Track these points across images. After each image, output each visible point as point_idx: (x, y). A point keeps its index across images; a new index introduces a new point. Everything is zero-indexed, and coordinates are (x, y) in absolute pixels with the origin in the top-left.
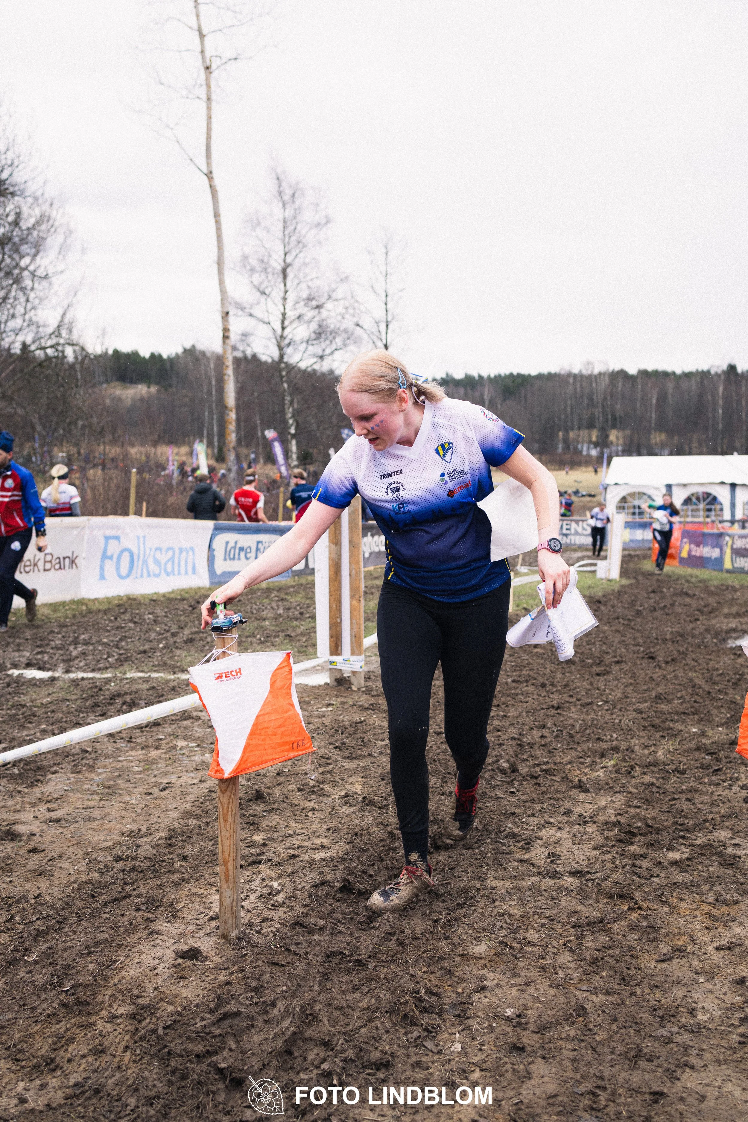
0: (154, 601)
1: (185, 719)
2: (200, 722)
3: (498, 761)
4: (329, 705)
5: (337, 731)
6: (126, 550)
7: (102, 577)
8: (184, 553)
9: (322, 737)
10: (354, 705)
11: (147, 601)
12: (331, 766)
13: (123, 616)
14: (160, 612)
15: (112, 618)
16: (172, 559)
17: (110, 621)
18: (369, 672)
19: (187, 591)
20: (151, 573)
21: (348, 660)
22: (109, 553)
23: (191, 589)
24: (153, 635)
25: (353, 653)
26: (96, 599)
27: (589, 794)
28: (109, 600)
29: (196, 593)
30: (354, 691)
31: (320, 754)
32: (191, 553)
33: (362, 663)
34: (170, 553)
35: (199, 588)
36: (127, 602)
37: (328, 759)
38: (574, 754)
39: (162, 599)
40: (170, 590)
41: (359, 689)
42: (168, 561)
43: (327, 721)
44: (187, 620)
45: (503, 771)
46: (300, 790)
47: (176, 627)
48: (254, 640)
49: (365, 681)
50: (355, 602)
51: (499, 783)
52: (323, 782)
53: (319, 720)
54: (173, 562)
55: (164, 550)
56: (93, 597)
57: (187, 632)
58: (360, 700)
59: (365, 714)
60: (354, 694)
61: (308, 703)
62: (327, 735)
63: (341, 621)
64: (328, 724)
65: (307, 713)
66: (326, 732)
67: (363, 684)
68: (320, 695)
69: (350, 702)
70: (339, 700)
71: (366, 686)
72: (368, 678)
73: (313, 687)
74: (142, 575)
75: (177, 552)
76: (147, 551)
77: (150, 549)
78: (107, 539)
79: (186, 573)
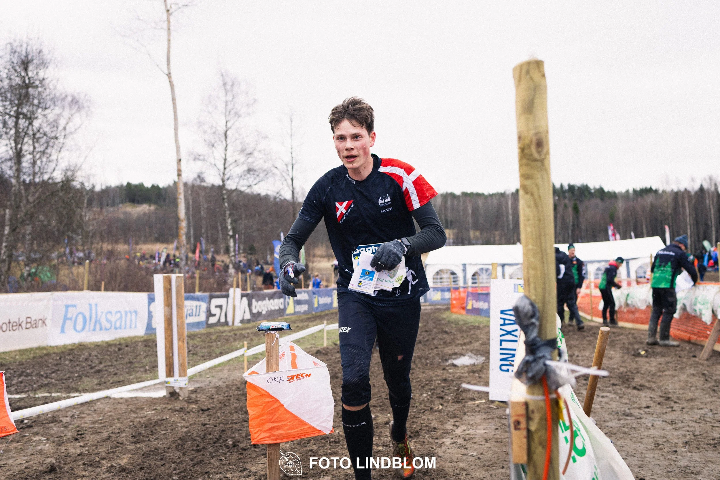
0: (97, 346)
1: (52, 423)
2: (61, 424)
3: (228, 440)
4: (156, 409)
5: (143, 425)
6: (81, 313)
7: (63, 331)
8: (129, 315)
9: (131, 431)
10: (171, 409)
11: (93, 346)
12: (117, 449)
13: (67, 357)
14: (94, 353)
15: (58, 358)
16: (121, 318)
17: (56, 360)
18: (198, 388)
19: (124, 339)
22: (69, 316)
23: (129, 337)
24: (78, 368)
25: (180, 376)
26: (56, 346)
28: (65, 346)
29: (131, 340)
30: (179, 400)
31: (119, 441)
32: (134, 314)
33: (187, 382)
34: (118, 315)
35: (135, 337)
36: (77, 348)
37: (121, 444)
39: (104, 345)
40: (114, 338)
41: (183, 399)
42: (118, 320)
44: (109, 358)
45: (227, 447)
46: (84, 464)
47: (97, 362)
48: (142, 369)
49: (190, 394)
50: (180, 343)
51: (218, 454)
52: (104, 459)
53: (141, 419)
54: (121, 322)
55: (114, 313)
56: (53, 344)
57: (102, 366)
58: (178, 405)
59: (172, 414)
60: (178, 402)
61: (142, 409)
62: (134, 429)
63: (173, 355)
64: (142, 422)
65: (136, 416)
66: (135, 427)
67: (187, 395)
68: (155, 404)
69: (170, 407)
70: (164, 406)
71: (189, 397)
72: (194, 391)
73: (155, 399)
74: (94, 330)
75: (123, 314)
76: (99, 314)
77: (102, 312)
78: (67, 307)
79: (131, 327)
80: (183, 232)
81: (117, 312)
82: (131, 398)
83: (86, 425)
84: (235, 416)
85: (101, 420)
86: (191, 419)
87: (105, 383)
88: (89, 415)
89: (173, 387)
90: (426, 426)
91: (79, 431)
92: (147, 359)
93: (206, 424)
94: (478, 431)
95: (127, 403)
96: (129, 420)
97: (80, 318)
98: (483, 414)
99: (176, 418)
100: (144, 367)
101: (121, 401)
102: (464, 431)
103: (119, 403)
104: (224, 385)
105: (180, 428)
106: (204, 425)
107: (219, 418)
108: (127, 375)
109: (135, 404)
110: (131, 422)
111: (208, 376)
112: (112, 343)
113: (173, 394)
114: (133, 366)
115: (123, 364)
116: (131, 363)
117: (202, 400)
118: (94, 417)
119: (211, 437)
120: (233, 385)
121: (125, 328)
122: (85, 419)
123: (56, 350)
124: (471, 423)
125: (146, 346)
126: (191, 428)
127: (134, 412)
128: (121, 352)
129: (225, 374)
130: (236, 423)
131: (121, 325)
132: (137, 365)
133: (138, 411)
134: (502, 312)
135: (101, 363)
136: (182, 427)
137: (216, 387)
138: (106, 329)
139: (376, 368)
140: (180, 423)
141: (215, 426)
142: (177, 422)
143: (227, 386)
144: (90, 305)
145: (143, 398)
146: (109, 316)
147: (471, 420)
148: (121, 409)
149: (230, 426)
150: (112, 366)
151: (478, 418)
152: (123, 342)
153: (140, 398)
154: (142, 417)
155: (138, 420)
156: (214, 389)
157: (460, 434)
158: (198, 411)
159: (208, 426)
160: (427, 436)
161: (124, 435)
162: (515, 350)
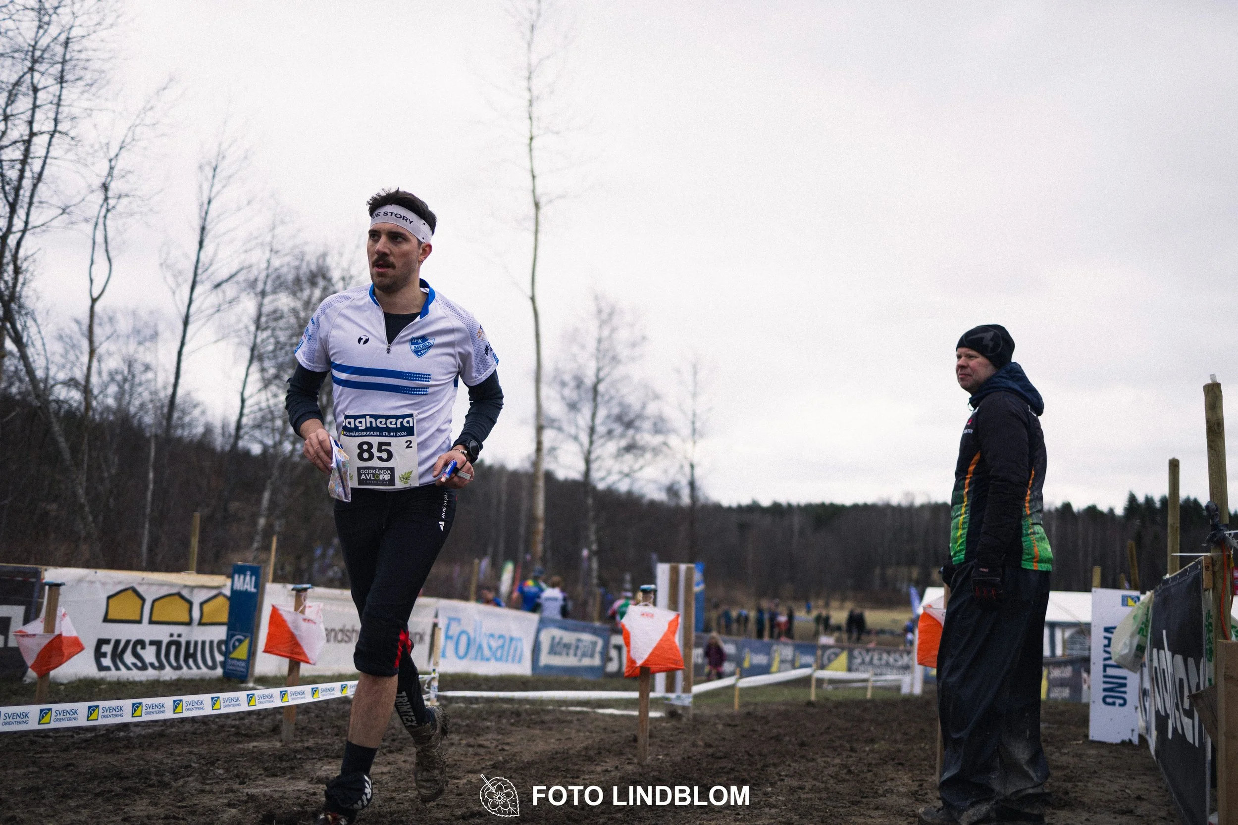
6: (464, 632)
7: (444, 655)
8: (513, 642)
16: (503, 647)
21: (679, 697)
22: (450, 634)
23: (515, 676)
25: (684, 692)
30: (683, 721)
33: (691, 700)
34: (501, 641)
35: (522, 676)
40: (498, 674)
55: (496, 638)
71: (693, 719)
74: (476, 658)
75: (507, 640)
77: (485, 634)
78: (450, 620)
79: (513, 661)
80: (539, 538)
81: (500, 637)
82: (624, 715)
89: (674, 705)
97: (464, 639)
113: (674, 715)
121: (508, 661)
131: (501, 657)
134: (1107, 630)
138: (487, 659)
146: (491, 640)
162: (1125, 678)
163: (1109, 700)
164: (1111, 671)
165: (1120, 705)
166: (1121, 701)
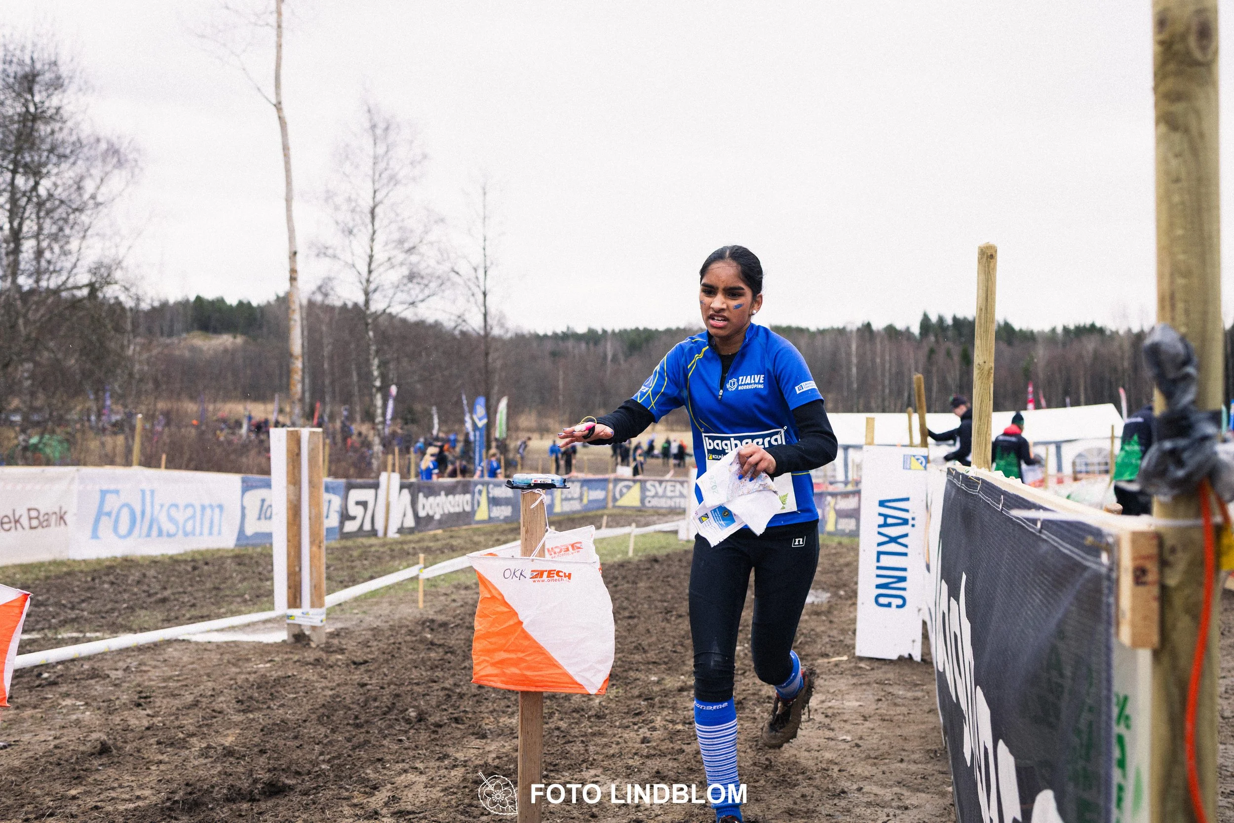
0: (154, 562)
1: (92, 678)
2: (108, 680)
3: (407, 710)
4: (271, 662)
5: (253, 685)
6: (127, 505)
7: (95, 535)
8: (208, 511)
9: (233, 692)
10: (298, 661)
11: (147, 562)
12: (215, 720)
13: (105, 578)
14: (152, 573)
15: (89, 579)
16: (193, 517)
17: (86, 582)
18: (342, 629)
19: (200, 553)
20: (165, 533)
21: (307, 613)
22: (107, 509)
23: (207, 551)
24: (126, 596)
25: (313, 605)
26: (84, 561)
27: (484, 741)
28: (99, 561)
29: (213, 555)
30: (310, 647)
31: (216, 708)
32: (217, 511)
33: (324, 617)
34: (189, 511)
35: (219, 550)
36: (120, 564)
37: (220, 712)
38: (503, 703)
39: (167, 560)
40: (182, 551)
41: (318, 646)
42: (189, 519)
43: (251, 678)
44: (177, 581)
45: (408, 721)
46: (159, 743)
47: (158, 587)
48: (239, 600)
49: (328, 638)
50: (315, 549)
51: (394, 732)
52: (193, 735)
53: (248, 676)
55: (181, 508)
56: (78, 557)
57: (167, 593)
58: (310, 656)
59: (303, 669)
60: (310, 651)
61: (248, 660)
62: (239, 690)
63: (300, 569)
64: (251, 679)
65: (238, 670)
66: (241, 687)
67: (324, 640)
68: (269, 653)
69: (296, 658)
70: (286, 656)
71: (327, 643)
72: (336, 634)
73: (268, 644)
74: (148, 535)
75: (198, 509)
76: (157, 507)
77: (162, 506)
78: (104, 493)
79: (211, 533)
80: (297, 377)
81: (187, 506)
82: (226, 643)
83: (152, 683)
84: (415, 674)
85: (178, 676)
86: (337, 676)
87: (177, 618)
88: (155, 667)
89: (300, 625)
90: (754, 694)
91: (141, 692)
92: (245, 584)
93: (366, 685)
94: (847, 704)
95: (221, 651)
96: (227, 677)
97: (125, 513)
98: (850, 677)
99: (309, 674)
100: (241, 595)
101: (209, 647)
102: (823, 702)
103: (206, 650)
104: (385, 626)
105: (320, 690)
106: (363, 685)
107: (386, 675)
108: (213, 607)
109: (234, 652)
110: (231, 679)
111: (356, 611)
112: (180, 558)
113: (300, 638)
114: (221, 594)
115: (203, 590)
116: (218, 589)
117: (350, 648)
118: (164, 672)
119: (376, 704)
120: (400, 627)
121: (201, 534)
122: (150, 674)
123: (83, 567)
124: (832, 690)
125: (239, 564)
126: (341, 690)
127: (234, 665)
128: (197, 572)
129: (385, 609)
130: (418, 684)
131: (194, 528)
132: (228, 593)
133: (240, 663)
134: (882, 503)
135: (165, 588)
136: (323, 689)
137: (373, 629)
138: (169, 535)
139: (646, 606)
140: (317, 682)
141: (382, 688)
142: (313, 681)
143: (392, 628)
144: (143, 492)
145: (248, 643)
146: (173, 512)
147: (833, 686)
148: (211, 660)
149: (409, 688)
150: (185, 593)
151: (843, 683)
152: (198, 557)
153: (242, 643)
154: (249, 673)
155: (243, 676)
156: (370, 633)
157: (816, 707)
158: (347, 665)
159: (369, 687)
160: (758, 710)
161: (222, 699)
162: (905, 570)
163: (882, 600)
164: (886, 561)
165: (898, 607)
166: (900, 602)
